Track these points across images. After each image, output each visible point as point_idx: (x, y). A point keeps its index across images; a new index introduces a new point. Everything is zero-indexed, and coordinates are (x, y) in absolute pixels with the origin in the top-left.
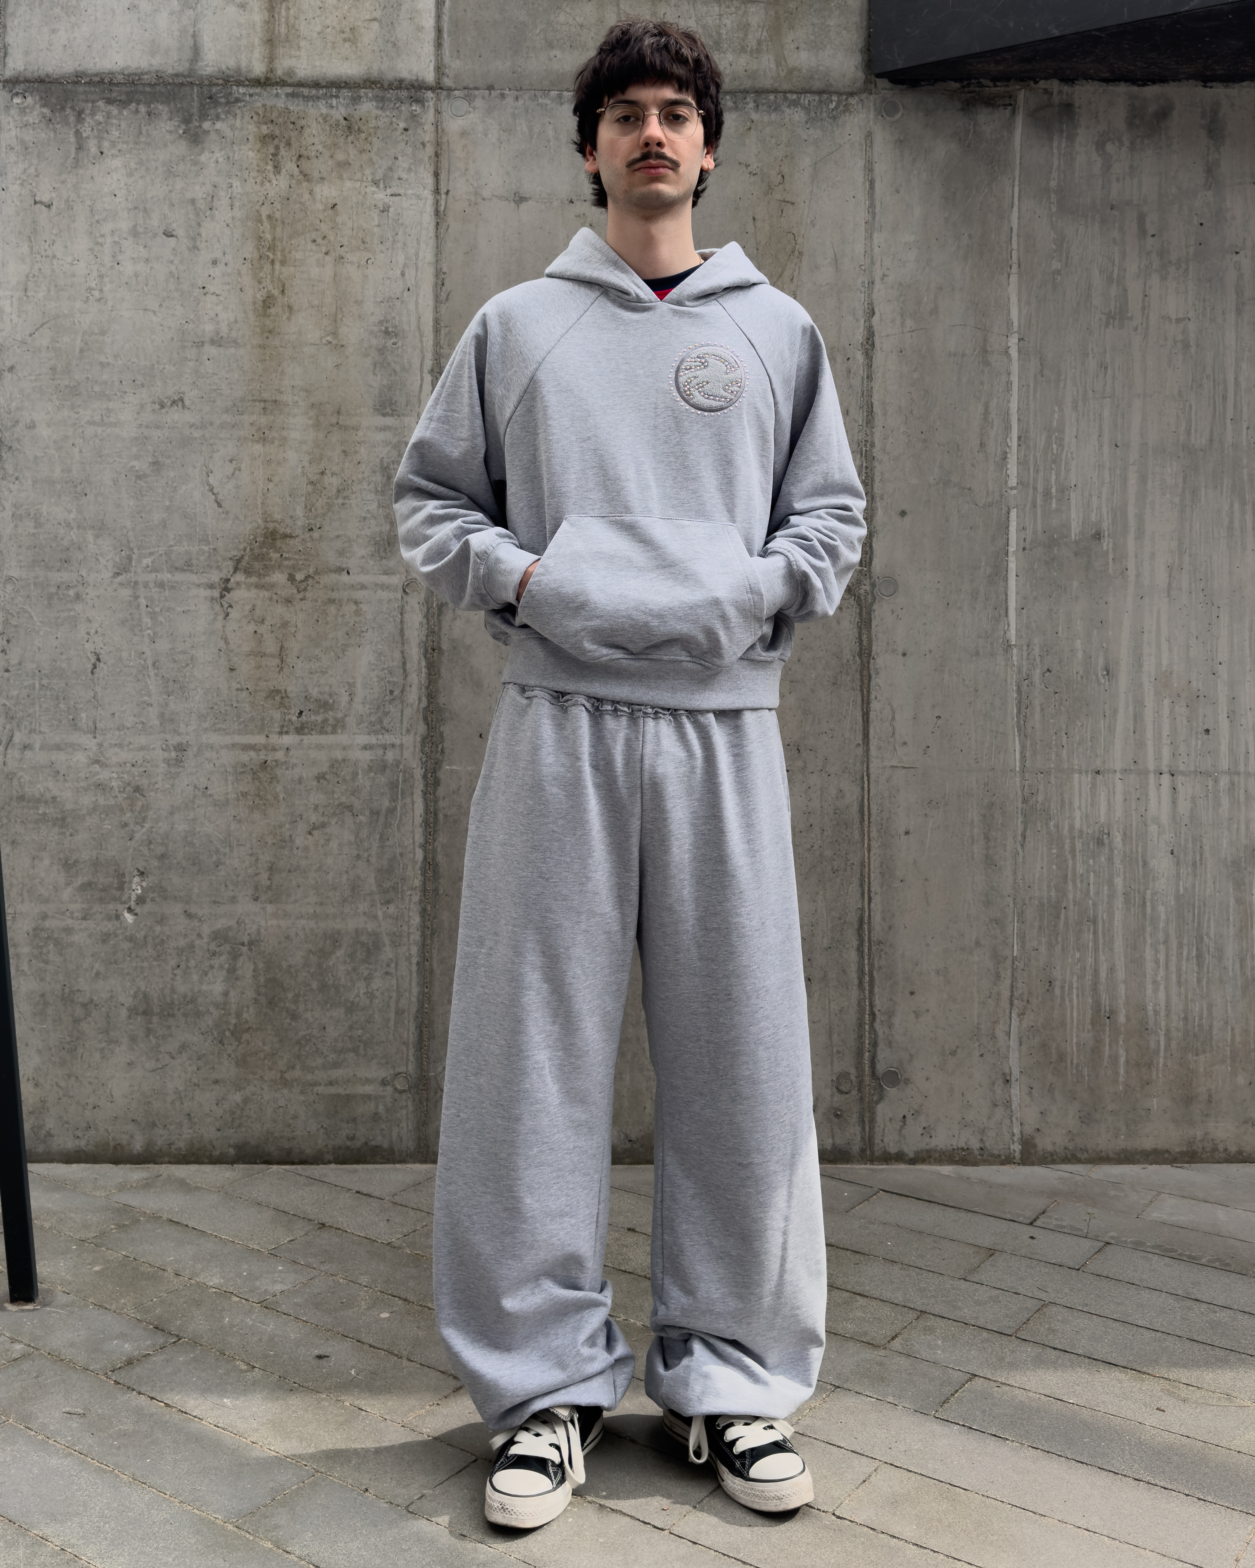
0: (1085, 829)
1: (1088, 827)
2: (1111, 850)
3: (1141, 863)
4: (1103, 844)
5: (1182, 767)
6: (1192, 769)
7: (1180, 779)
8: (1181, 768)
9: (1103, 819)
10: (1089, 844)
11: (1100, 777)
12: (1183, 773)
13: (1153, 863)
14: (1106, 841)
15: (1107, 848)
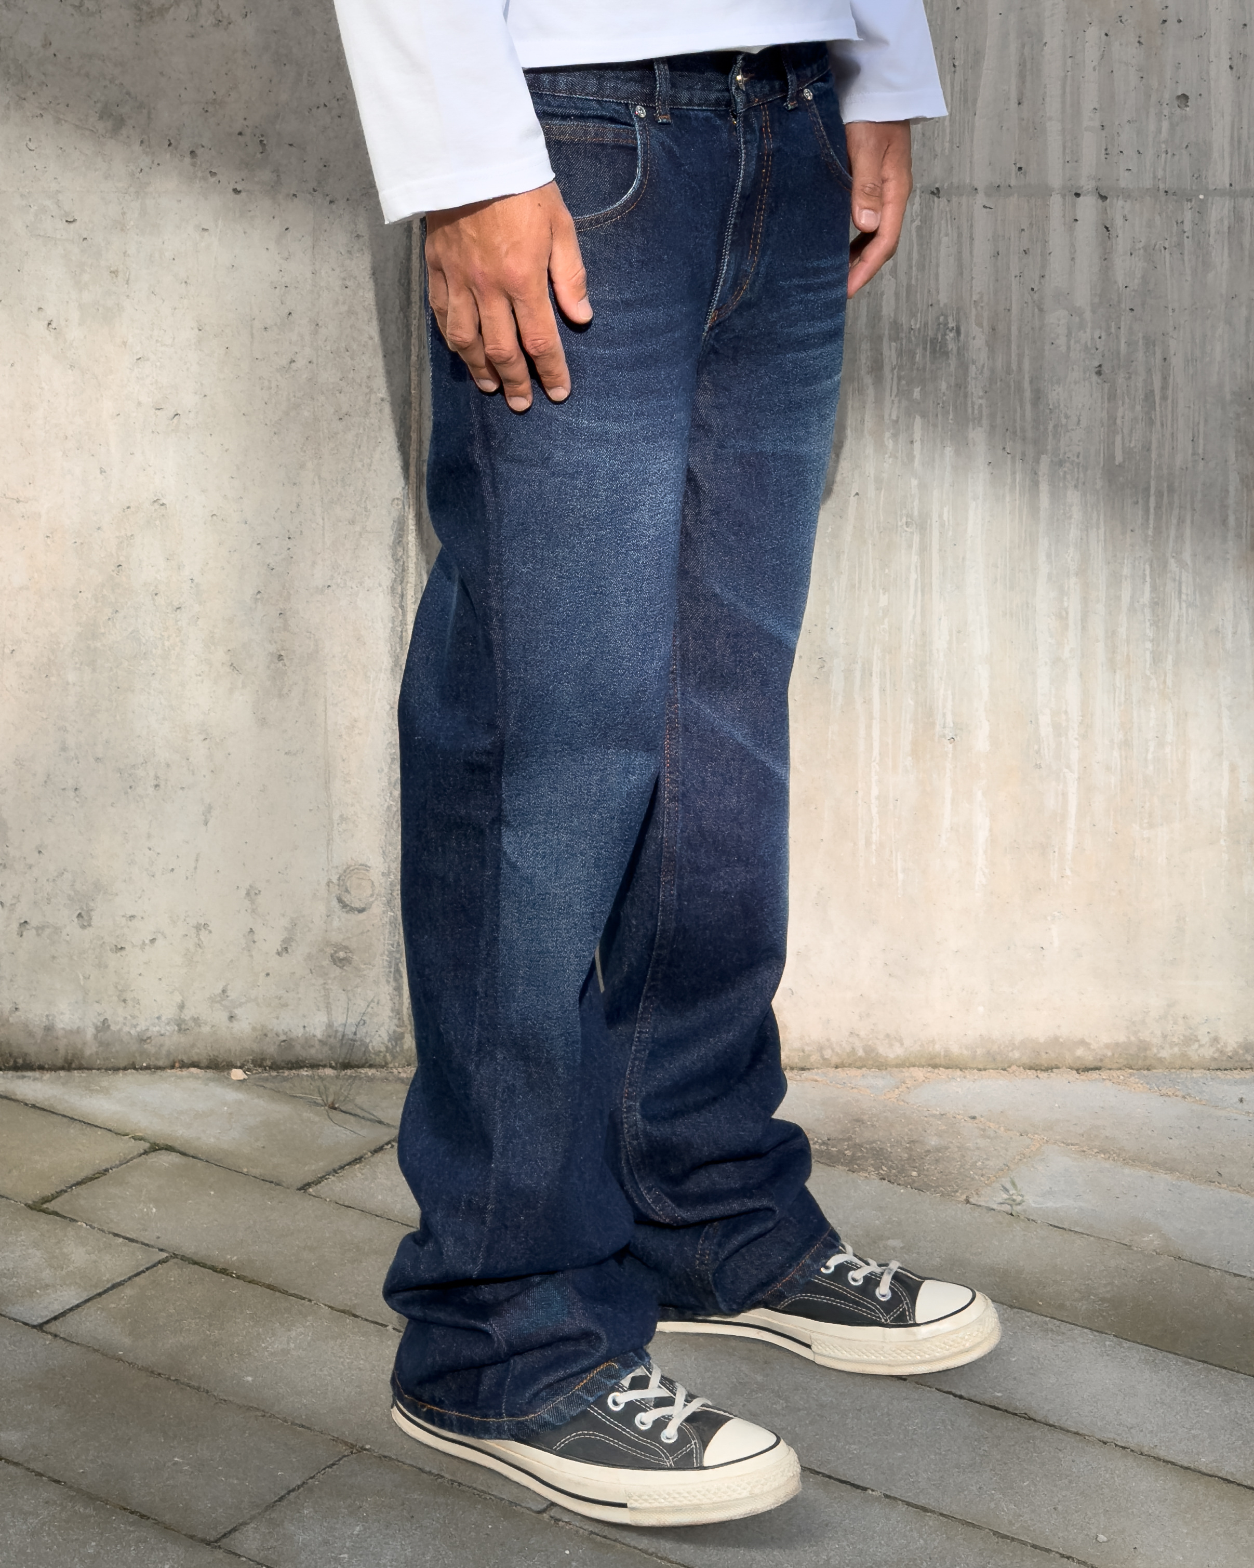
0: (903, 319)
1: (913, 315)
2: (963, 366)
3: (1028, 394)
4: (946, 354)
5: (1125, 181)
6: (1148, 184)
7: (1119, 206)
8: (1123, 184)
9: (943, 298)
10: (912, 355)
11: (940, 204)
12: (1127, 194)
13: (1055, 394)
14: (952, 346)
15: (953, 362)
